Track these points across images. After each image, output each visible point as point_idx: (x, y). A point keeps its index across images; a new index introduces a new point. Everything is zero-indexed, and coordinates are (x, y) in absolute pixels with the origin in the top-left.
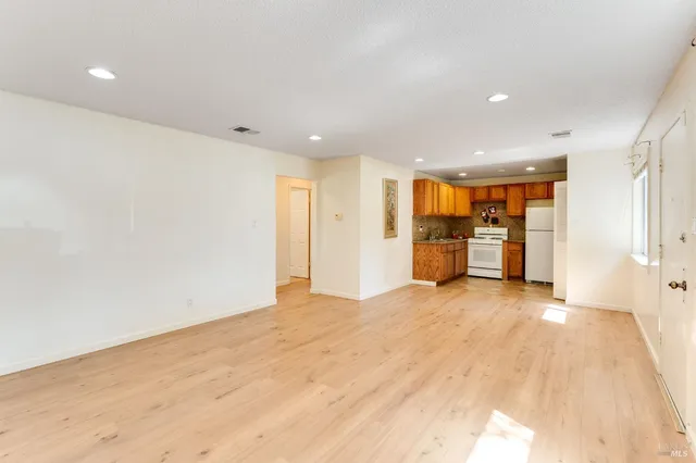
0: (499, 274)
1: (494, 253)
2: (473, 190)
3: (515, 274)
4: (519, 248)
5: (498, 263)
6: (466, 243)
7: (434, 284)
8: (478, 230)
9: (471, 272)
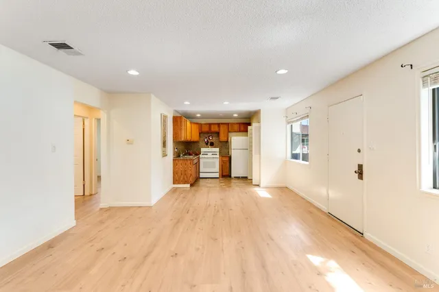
0: (217, 175)
1: (214, 163)
2: (200, 125)
3: (226, 174)
4: (227, 159)
5: (217, 169)
6: (199, 158)
7: (188, 186)
8: (203, 150)
9: (202, 175)
